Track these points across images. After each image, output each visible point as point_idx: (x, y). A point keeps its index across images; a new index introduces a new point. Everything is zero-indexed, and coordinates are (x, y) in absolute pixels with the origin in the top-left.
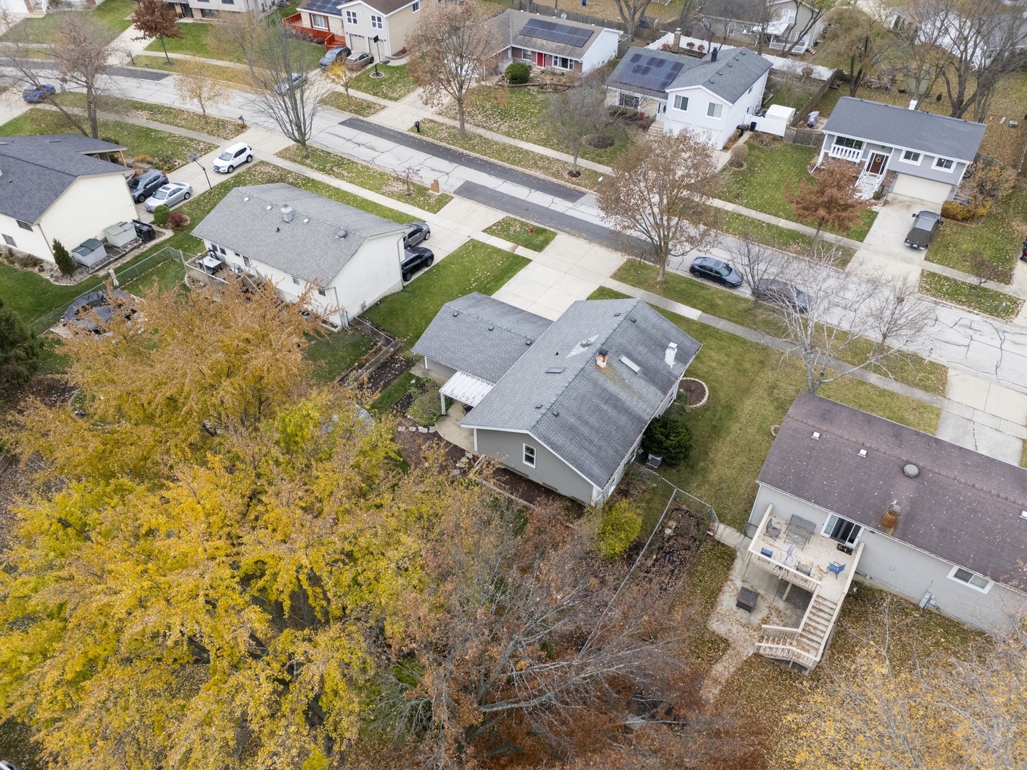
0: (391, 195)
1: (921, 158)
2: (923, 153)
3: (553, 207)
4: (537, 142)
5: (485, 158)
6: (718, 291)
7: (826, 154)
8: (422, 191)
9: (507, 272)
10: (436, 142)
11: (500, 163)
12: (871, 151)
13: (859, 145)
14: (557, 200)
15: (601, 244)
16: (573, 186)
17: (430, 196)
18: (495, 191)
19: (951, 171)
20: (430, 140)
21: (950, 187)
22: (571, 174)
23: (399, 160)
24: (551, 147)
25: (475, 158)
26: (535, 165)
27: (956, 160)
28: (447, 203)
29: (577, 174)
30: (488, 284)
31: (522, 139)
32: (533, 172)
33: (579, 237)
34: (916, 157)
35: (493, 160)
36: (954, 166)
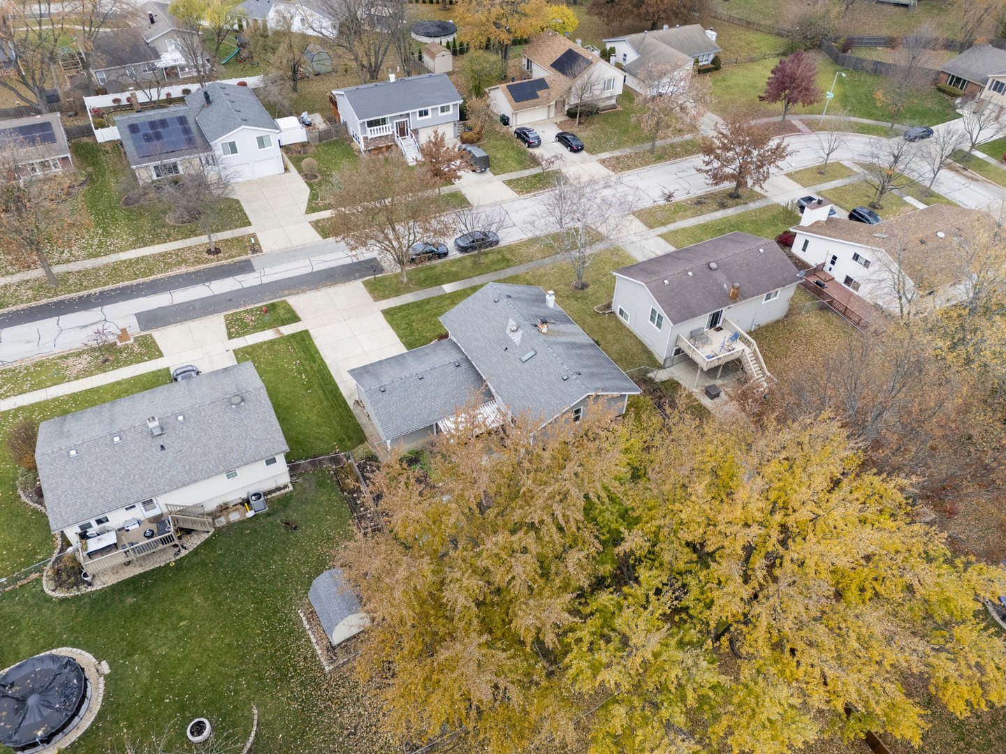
0: (86, 373)
1: (430, 112)
2: (429, 108)
3: (246, 285)
4: (134, 246)
5: (111, 287)
6: (444, 265)
7: (366, 138)
8: (111, 348)
9: (308, 350)
10: (33, 304)
11: (134, 282)
12: (395, 122)
13: (384, 121)
14: (240, 277)
15: (325, 285)
16: (230, 260)
17: (126, 347)
18: (178, 305)
19: (451, 112)
20: (23, 306)
21: (452, 124)
22: (209, 252)
23: (28, 342)
24: (152, 242)
25: (101, 293)
26: (169, 266)
27: (451, 104)
28: (155, 342)
29: (217, 251)
30: (312, 368)
31: (114, 252)
32: (176, 271)
33: (304, 291)
34: (426, 113)
35: (121, 284)
36: (451, 108)
